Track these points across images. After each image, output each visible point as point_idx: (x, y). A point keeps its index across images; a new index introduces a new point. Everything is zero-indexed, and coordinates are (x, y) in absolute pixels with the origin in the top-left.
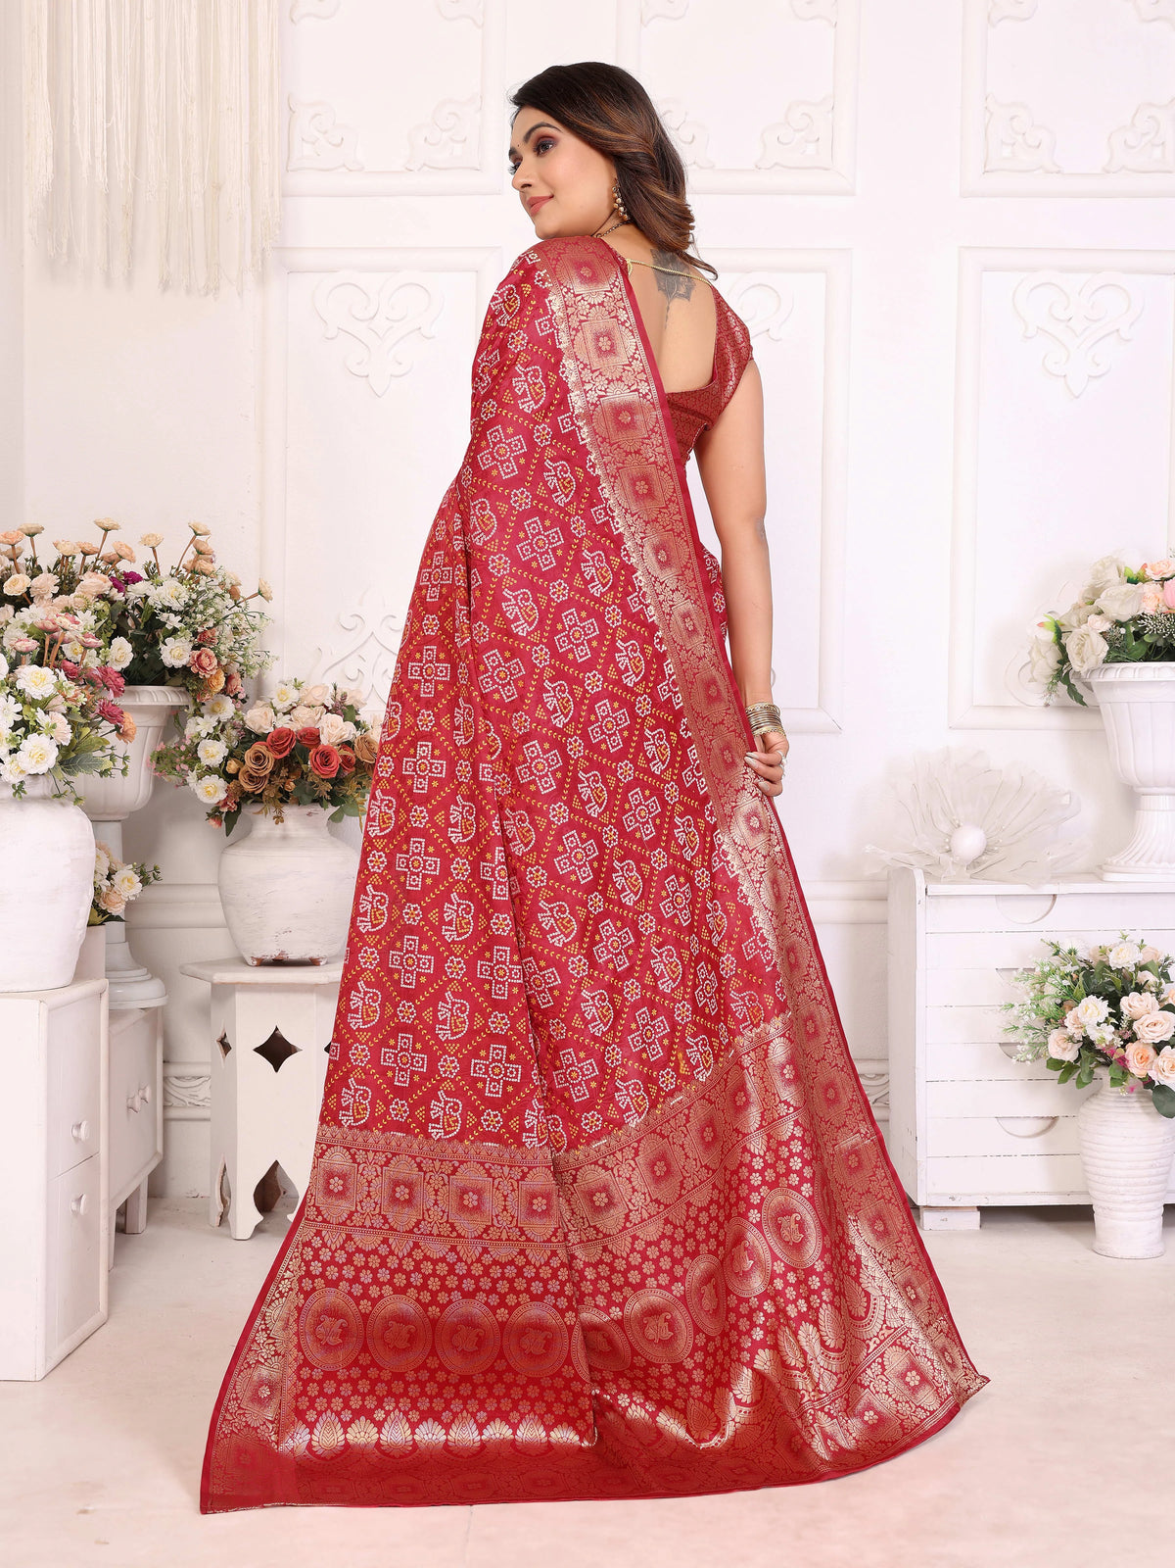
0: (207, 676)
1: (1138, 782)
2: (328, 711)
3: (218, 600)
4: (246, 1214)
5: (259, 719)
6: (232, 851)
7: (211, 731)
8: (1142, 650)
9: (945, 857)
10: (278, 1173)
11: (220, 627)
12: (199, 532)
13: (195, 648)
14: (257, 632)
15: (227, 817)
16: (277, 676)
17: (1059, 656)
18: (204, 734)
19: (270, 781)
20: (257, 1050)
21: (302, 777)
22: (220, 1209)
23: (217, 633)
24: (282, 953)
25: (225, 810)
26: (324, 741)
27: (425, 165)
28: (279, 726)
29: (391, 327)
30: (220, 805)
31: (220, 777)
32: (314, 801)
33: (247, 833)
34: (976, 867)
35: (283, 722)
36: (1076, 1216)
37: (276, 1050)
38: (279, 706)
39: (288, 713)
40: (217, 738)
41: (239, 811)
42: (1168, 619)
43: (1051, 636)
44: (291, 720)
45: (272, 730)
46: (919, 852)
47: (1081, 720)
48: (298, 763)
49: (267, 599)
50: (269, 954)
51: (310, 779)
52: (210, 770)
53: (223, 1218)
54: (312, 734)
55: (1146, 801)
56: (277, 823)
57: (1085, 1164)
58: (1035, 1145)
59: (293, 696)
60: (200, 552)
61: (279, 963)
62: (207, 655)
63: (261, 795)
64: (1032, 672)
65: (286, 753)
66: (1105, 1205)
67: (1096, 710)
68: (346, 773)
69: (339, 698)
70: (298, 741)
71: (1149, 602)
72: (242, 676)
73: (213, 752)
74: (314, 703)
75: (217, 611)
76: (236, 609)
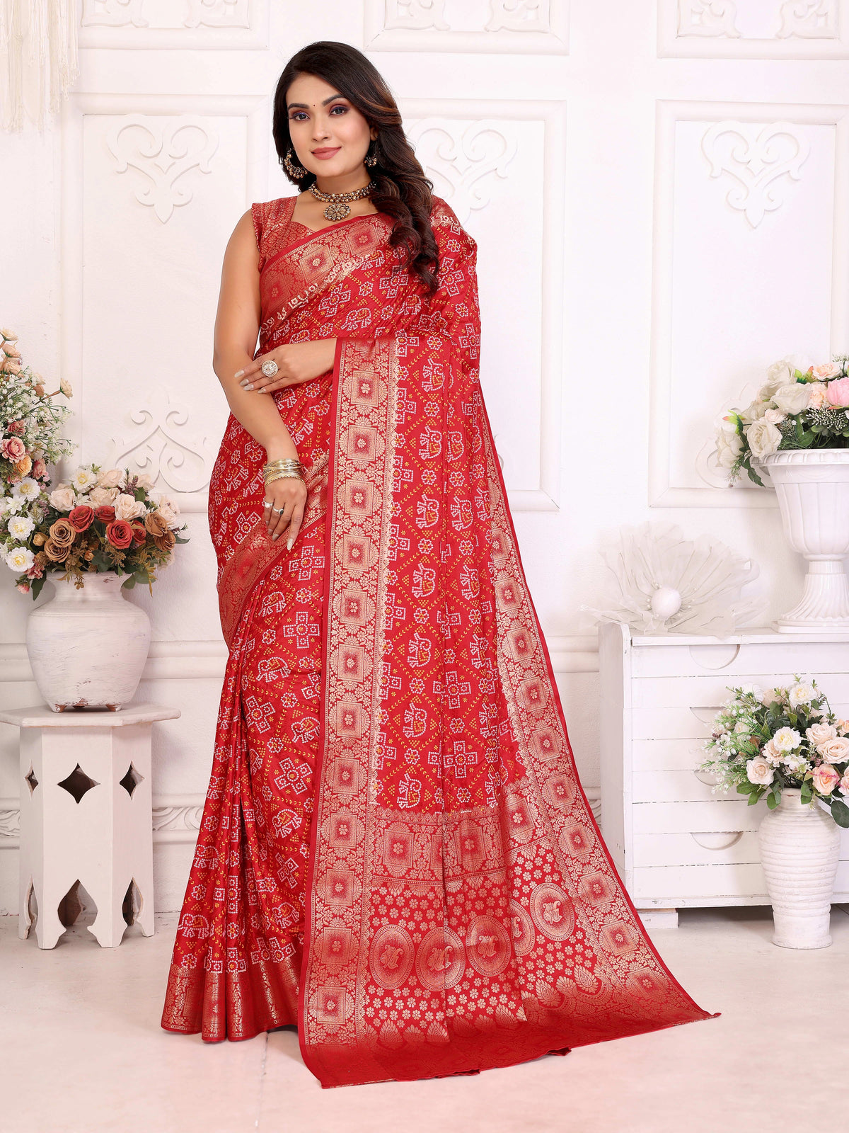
0: (17, 461)
1: (807, 551)
2: (122, 492)
3: (25, 395)
4: (51, 928)
5: (61, 499)
6: (38, 613)
7: (20, 509)
8: (810, 439)
9: (647, 614)
10: (79, 892)
11: (27, 420)
12: (7, 338)
13: (5, 437)
14: (59, 423)
15: (35, 584)
16: (76, 462)
17: (741, 445)
18: (13, 512)
19: (71, 551)
20: (61, 784)
21: (100, 549)
22: (28, 923)
23: (25, 424)
24: (83, 700)
25: (32, 577)
26: (118, 517)
27: (201, 23)
28: (79, 504)
29: (174, 164)
30: (28, 573)
31: (28, 549)
32: (110, 569)
33: (51, 598)
34: (673, 622)
35: (83, 501)
36: (759, 915)
37: (77, 785)
38: (80, 487)
39: (87, 494)
40: (25, 515)
41: (44, 578)
42: (831, 413)
43: (734, 428)
44: (89, 500)
45: (73, 508)
46: (626, 610)
47: (760, 500)
48: (96, 536)
49: (68, 396)
50: (71, 702)
51: (107, 550)
52: (18, 543)
53: (31, 931)
54: (108, 511)
55: (814, 567)
56: (78, 588)
57: (765, 870)
58: (723, 856)
59: (92, 478)
60: (8, 355)
61: (79, 709)
62: (16, 443)
63: (63, 564)
64: (718, 458)
65: (85, 529)
66: (784, 904)
67: (772, 491)
68: (138, 545)
69: (131, 481)
70: (96, 517)
71: (815, 398)
72: (46, 462)
73: (22, 528)
74: (110, 485)
75: (25, 405)
76: (41, 404)
